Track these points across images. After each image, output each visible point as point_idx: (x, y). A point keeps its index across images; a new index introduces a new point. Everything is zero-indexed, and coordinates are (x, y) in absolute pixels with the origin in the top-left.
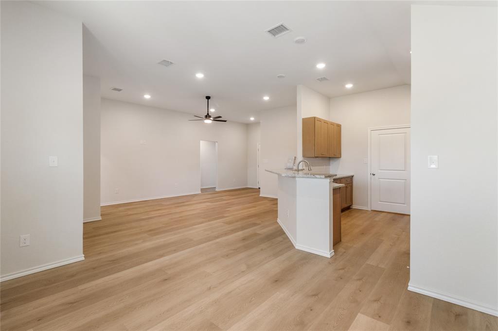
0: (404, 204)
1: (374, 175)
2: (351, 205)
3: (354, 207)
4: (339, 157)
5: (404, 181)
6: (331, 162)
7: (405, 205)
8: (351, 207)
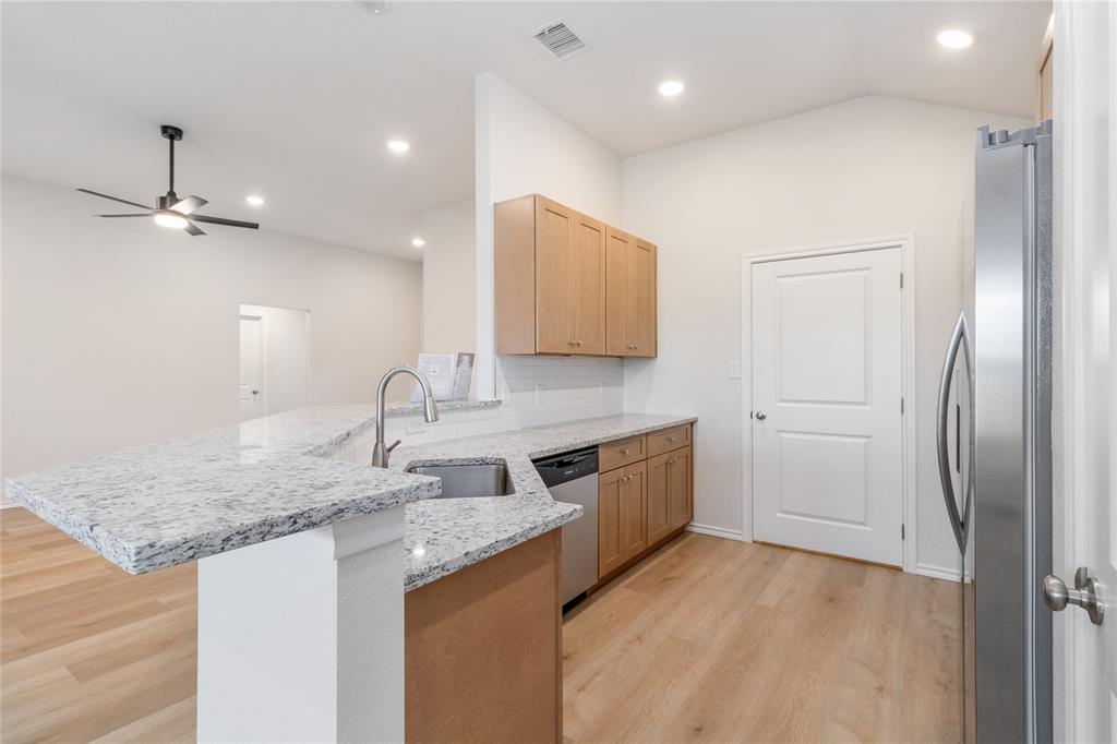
0: (863, 524)
1: (763, 418)
2: (687, 523)
3: (699, 527)
4: (650, 356)
5: (863, 441)
6: (627, 373)
7: (868, 528)
8: (689, 528)
